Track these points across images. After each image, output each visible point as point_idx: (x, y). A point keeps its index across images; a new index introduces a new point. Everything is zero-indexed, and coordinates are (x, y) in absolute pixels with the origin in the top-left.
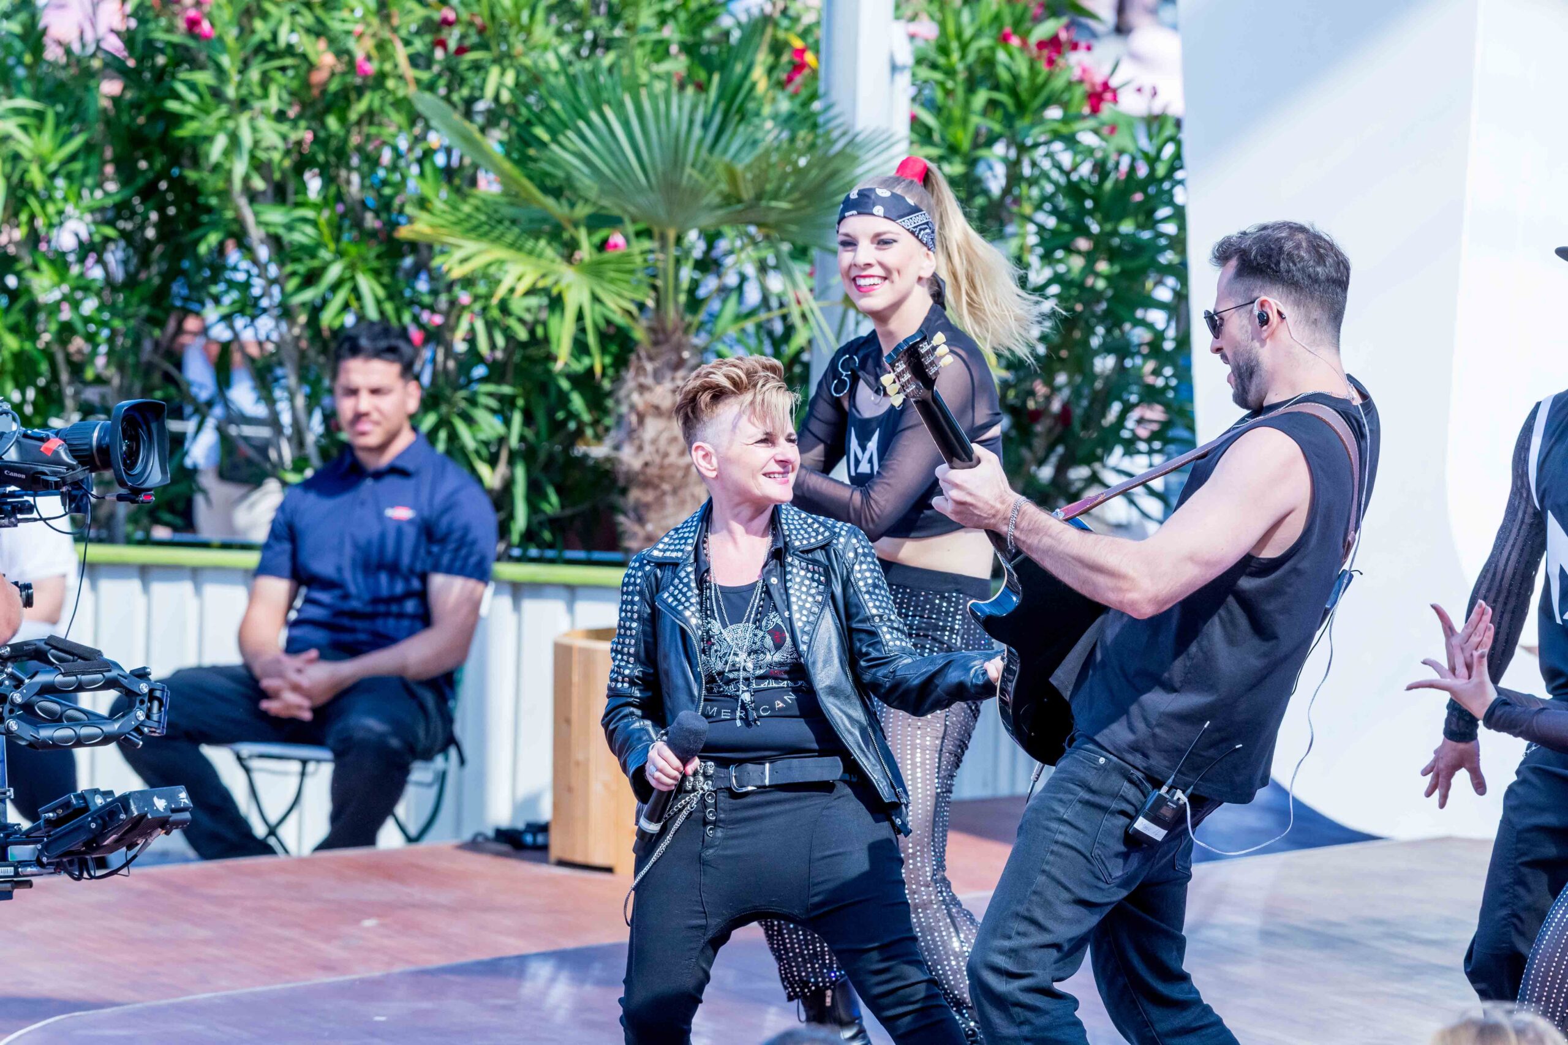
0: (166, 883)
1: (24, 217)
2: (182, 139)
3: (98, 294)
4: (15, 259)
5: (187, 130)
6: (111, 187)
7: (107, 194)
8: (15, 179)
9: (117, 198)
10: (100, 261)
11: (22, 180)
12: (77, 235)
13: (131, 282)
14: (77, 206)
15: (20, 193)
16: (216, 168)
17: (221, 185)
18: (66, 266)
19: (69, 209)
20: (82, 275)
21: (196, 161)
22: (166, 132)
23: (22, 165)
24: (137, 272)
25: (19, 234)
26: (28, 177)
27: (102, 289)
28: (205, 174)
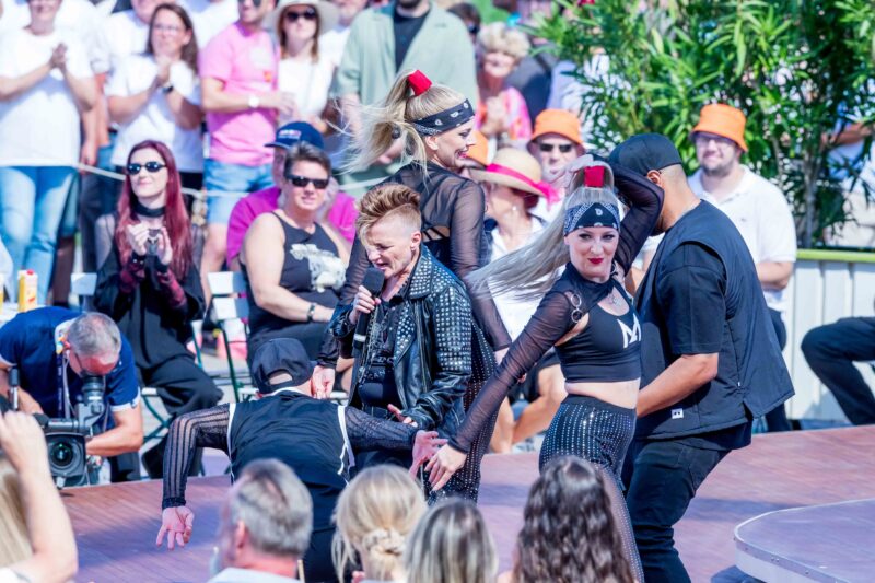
0: (832, 438)
1: (756, 66)
2: (844, 23)
3: (797, 110)
4: (751, 89)
5: (848, 18)
6: (805, 49)
7: (802, 53)
8: (752, 45)
9: (808, 56)
10: (799, 91)
11: (755, 46)
12: (786, 76)
13: (815, 103)
14: (785, 60)
15: (754, 53)
16: (862, 40)
17: (866, 49)
18: (779, 94)
19: (781, 62)
20: (788, 99)
21: (852, 36)
22: (835, 20)
23: (756, 37)
24: (819, 97)
25: (753, 76)
26: (758, 44)
27: (799, 106)
28: (857, 43)
